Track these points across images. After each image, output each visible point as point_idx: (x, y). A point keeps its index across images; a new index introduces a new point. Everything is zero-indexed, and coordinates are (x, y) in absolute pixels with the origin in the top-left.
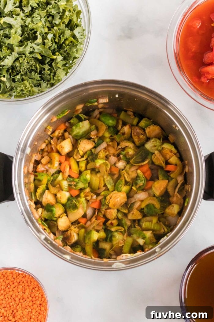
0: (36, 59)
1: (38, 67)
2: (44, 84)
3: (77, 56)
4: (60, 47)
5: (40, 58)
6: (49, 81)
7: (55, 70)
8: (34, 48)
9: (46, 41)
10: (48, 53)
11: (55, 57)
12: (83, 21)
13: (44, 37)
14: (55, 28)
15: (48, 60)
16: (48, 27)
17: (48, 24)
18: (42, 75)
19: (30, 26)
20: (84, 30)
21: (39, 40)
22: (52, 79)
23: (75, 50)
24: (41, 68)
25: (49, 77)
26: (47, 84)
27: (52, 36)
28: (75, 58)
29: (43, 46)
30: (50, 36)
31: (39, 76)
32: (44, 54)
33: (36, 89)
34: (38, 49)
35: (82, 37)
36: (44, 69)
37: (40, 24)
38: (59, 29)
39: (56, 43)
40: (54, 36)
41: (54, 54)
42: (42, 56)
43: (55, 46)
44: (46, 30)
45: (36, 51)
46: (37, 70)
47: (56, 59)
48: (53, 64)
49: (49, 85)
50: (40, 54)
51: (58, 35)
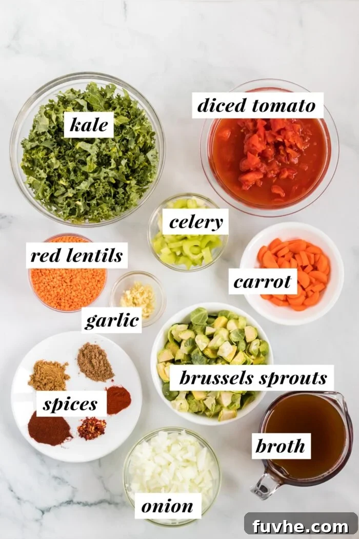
0: (110, 183)
1: (112, 191)
2: (118, 208)
3: (150, 180)
4: (134, 171)
5: (114, 182)
6: (123, 204)
7: (129, 193)
8: (108, 173)
9: (120, 167)
10: (122, 177)
11: (128, 182)
12: (157, 142)
13: (118, 163)
14: (130, 153)
15: (121, 184)
16: (122, 151)
17: (122, 149)
18: (117, 199)
19: (104, 153)
20: (157, 153)
21: (113, 165)
22: (126, 203)
23: (149, 174)
24: (115, 192)
25: (123, 201)
26: (122, 208)
27: (126, 161)
28: (148, 182)
29: (116, 171)
30: (124, 162)
31: (113, 200)
32: (118, 178)
33: (111, 213)
34: (112, 174)
35: (155, 160)
36: (118, 193)
37: (115, 150)
38: (133, 154)
39: (130, 167)
40: (129, 160)
41: (127, 177)
42: (116, 180)
43: (128, 171)
44: (121, 154)
45: (110, 175)
46: (111, 193)
47: (130, 184)
48: (127, 189)
49: (123, 209)
50: (114, 178)
51: (132, 160)
